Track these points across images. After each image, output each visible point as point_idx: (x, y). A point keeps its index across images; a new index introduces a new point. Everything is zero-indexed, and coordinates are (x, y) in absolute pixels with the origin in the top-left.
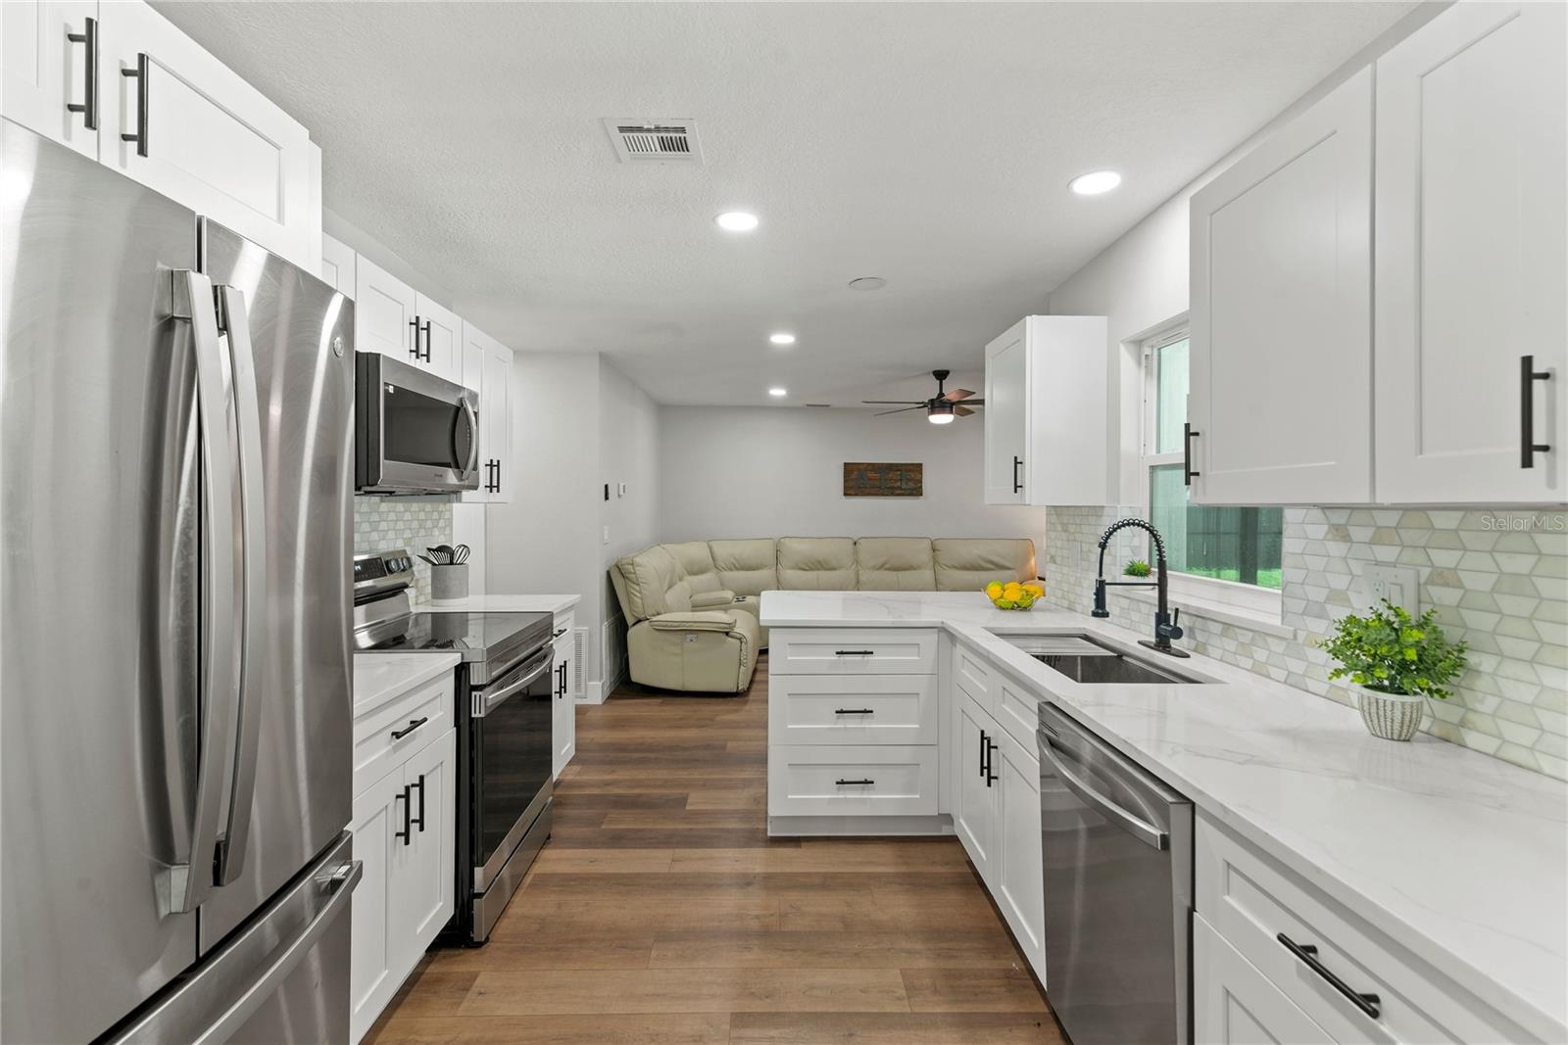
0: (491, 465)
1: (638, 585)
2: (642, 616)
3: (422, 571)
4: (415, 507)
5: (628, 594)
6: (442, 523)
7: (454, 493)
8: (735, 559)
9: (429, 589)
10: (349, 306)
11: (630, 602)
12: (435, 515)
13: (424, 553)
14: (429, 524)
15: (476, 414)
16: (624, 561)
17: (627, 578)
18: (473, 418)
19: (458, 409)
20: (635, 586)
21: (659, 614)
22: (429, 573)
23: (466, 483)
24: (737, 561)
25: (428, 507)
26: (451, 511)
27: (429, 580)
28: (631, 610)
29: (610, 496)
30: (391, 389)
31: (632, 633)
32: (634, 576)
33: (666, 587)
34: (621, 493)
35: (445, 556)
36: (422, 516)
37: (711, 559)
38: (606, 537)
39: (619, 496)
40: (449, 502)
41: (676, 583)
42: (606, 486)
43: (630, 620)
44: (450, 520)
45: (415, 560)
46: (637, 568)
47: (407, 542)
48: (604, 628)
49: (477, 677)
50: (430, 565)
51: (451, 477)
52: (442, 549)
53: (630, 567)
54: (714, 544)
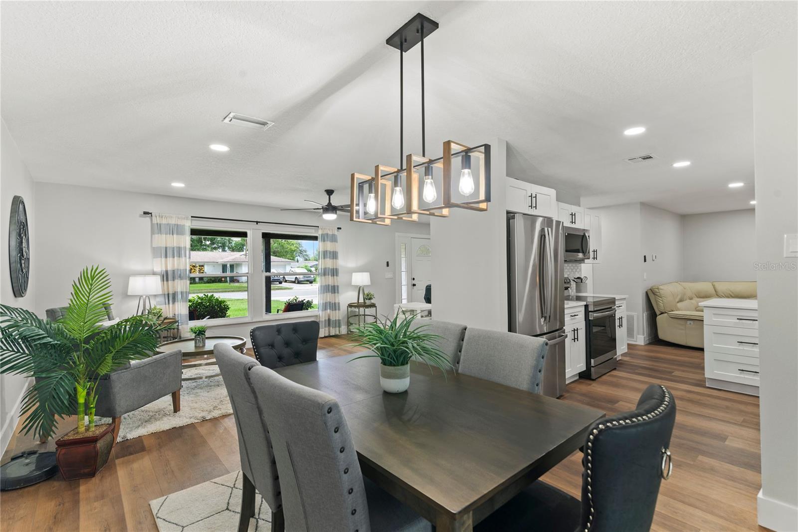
0: (594, 251)
1: (661, 298)
2: (664, 311)
3: (573, 285)
4: (570, 265)
5: (656, 301)
6: (578, 270)
7: (582, 261)
8: (731, 291)
9: (575, 291)
10: (563, 222)
11: (657, 304)
12: (576, 268)
13: (573, 279)
14: (574, 270)
15: (589, 236)
16: (654, 287)
17: (656, 295)
18: (588, 237)
19: (583, 236)
20: (660, 298)
21: (672, 311)
22: (575, 285)
23: (586, 257)
24: (733, 293)
25: (574, 265)
26: (581, 266)
27: (575, 288)
28: (658, 308)
29: (647, 260)
30: (566, 234)
31: (659, 318)
32: (658, 294)
33: (677, 300)
34: (654, 258)
35: (579, 280)
36: (572, 268)
37: (715, 292)
38: (645, 277)
39: (653, 260)
40: (580, 263)
41: (686, 300)
42: (645, 257)
43: (658, 313)
44: (581, 269)
45: (571, 281)
46: (660, 291)
47: (568, 275)
48: (644, 315)
49: (591, 308)
50: (575, 283)
51: (581, 255)
52: (578, 278)
53: (657, 290)
54: (717, 284)
